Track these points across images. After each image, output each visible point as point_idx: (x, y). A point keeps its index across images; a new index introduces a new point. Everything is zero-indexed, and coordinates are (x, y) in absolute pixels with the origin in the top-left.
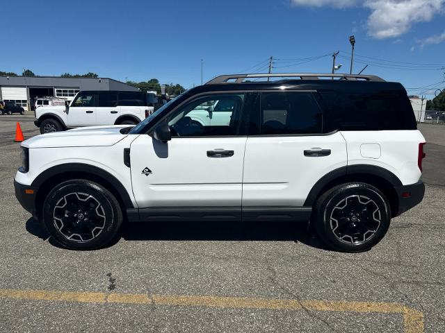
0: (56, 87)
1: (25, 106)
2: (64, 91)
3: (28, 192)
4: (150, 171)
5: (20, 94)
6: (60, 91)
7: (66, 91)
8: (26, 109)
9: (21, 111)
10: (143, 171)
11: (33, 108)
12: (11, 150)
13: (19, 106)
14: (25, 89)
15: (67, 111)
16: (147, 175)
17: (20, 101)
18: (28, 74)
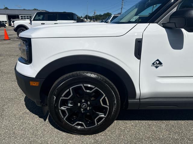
0: (20, 15)
1: (6, 24)
2: (24, 17)
3: (32, 84)
4: (160, 63)
5: (3, 18)
6: (22, 17)
7: (25, 17)
8: (7, 25)
9: (4, 26)
10: (153, 64)
11: (10, 25)
12: (3, 44)
13: (4, 23)
14: (6, 16)
15: (31, 23)
16: (157, 67)
17: (4, 21)
18: (6, 8)
